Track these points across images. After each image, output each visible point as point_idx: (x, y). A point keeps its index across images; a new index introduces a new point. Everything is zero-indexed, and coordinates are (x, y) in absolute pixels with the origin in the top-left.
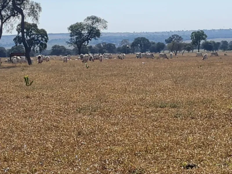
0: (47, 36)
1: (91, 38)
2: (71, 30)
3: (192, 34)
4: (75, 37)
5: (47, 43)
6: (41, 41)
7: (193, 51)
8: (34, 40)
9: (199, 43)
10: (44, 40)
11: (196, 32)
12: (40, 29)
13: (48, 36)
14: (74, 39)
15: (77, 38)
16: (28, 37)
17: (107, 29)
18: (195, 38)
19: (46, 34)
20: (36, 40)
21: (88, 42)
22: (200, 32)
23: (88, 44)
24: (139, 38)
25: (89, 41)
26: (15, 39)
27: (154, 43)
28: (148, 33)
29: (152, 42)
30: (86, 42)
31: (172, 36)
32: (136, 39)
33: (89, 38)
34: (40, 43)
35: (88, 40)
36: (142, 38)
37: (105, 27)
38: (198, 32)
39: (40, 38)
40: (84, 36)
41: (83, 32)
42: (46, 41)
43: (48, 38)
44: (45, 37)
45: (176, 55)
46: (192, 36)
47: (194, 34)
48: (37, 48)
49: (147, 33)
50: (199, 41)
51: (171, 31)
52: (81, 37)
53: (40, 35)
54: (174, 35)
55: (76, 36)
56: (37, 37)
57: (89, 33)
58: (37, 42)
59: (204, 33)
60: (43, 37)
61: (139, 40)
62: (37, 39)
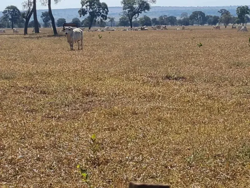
0: (107, 9)
1: (141, 11)
2: (124, 4)
3: (237, 9)
4: (127, 11)
5: (107, 15)
6: (102, 13)
7: (246, 24)
8: (96, 12)
9: (243, 17)
10: (105, 12)
11: (241, 6)
12: (101, 3)
13: (109, 9)
14: (126, 12)
15: (129, 11)
16: (91, 9)
17: (156, 3)
18: (240, 12)
19: (107, 7)
20: (97, 13)
21: (138, 15)
22: (245, 7)
23: (138, 16)
24: (196, 11)
25: (140, 14)
26: (79, 11)
27: (211, 17)
28: (211, 7)
29: (210, 15)
30: (137, 15)
31: (221, 10)
32: (193, 13)
33: (139, 11)
34: (101, 15)
35: (138, 12)
36: (199, 12)
37: (154, 2)
38: (243, 7)
39: (101, 11)
40: (135, 10)
41: (134, 6)
42: (107, 13)
43: (108, 11)
44: (106, 10)
45: (226, 27)
46: (238, 10)
47: (239, 9)
48: (98, 20)
49: (209, 7)
50: (243, 15)
51: (231, 6)
52: (133, 10)
53: (101, 8)
54: (222, 10)
55: (129, 9)
56: (98, 9)
57: (140, 7)
58: (98, 14)
59: (249, 8)
60: (104, 10)
61: (196, 14)
62: (99, 11)
